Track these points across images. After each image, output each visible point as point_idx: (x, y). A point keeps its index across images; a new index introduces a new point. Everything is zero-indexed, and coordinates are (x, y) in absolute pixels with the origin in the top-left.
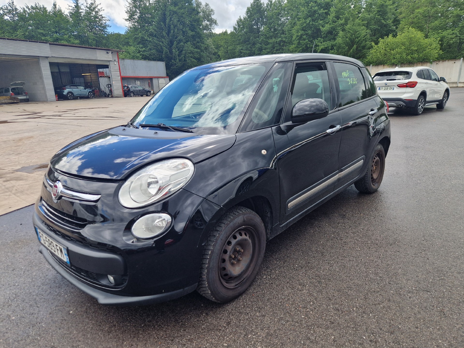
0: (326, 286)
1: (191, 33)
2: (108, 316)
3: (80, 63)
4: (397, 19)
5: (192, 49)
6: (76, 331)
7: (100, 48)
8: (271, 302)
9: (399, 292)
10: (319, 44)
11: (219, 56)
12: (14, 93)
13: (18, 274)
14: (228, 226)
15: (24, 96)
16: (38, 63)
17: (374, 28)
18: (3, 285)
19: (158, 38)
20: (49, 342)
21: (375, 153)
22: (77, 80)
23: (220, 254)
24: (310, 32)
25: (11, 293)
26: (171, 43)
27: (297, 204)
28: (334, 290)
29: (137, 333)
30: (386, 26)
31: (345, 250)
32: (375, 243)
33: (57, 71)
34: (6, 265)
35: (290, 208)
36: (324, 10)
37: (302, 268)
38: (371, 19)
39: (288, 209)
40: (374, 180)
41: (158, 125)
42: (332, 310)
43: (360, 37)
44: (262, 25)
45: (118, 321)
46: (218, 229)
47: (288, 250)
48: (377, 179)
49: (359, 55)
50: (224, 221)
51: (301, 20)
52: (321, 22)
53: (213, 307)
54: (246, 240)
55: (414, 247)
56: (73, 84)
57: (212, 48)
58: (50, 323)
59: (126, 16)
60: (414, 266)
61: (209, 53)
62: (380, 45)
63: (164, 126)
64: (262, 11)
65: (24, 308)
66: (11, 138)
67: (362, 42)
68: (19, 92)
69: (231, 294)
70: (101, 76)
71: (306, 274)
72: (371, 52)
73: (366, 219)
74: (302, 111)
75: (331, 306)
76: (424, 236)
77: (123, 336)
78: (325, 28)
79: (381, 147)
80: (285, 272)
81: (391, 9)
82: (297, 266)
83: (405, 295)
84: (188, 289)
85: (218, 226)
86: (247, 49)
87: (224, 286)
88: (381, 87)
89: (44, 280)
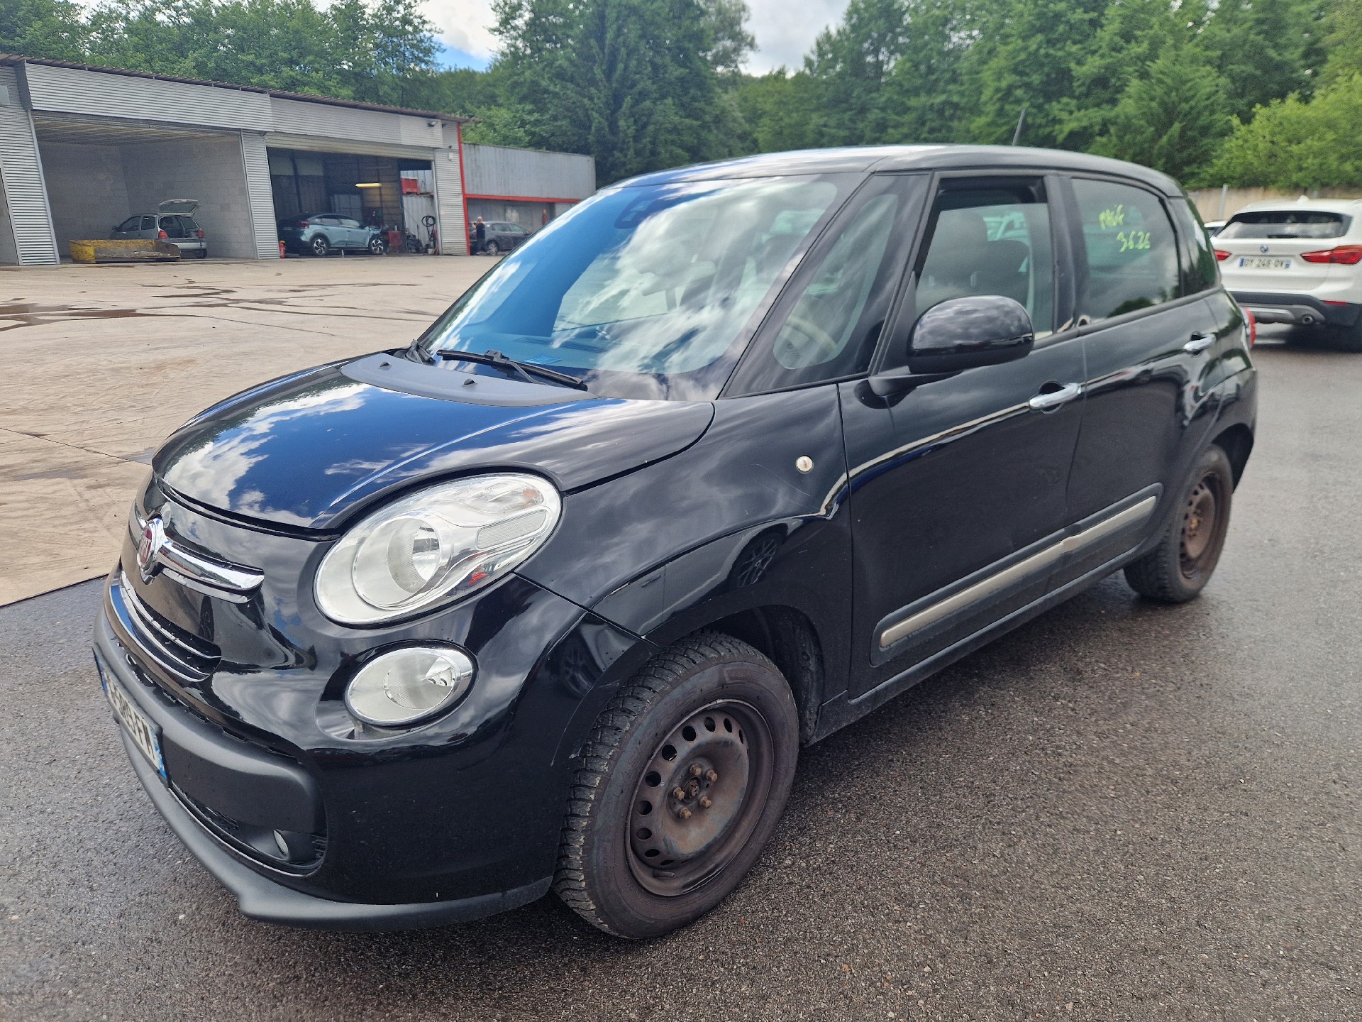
0: (985, 912)
1: (676, 72)
2: (285, 945)
3: (353, 152)
4: (1319, 45)
5: (677, 119)
6: (183, 982)
7: (409, 110)
8: (796, 953)
9: (1229, 961)
10: (1064, 116)
11: (755, 142)
12: (166, 231)
13: (61, 777)
14: (664, 701)
15: (194, 241)
16: (236, 150)
17: (1243, 72)
18: (12, 809)
19: (578, 85)
20: (95, 1011)
21: (1197, 475)
22: (341, 201)
23: (635, 788)
24: (1036, 79)
25: (29, 837)
26: (617, 99)
27: (914, 634)
28: (1010, 929)
29: (359, 1013)
30: (1279, 67)
31: (1064, 791)
32: (1168, 778)
33: (290, 172)
34: (34, 745)
35: (889, 645)
36: (1086, 12)
37: (914, 842)
38: (1234, 45)
39: (882, 649)
40: (1189, 560)
41: (486, 356)
42: (993, 1003)
43: (1196, 99)
44: (892, 53)
45: (311, 964)
46: (630, 705)
47: (878, 776)
48: (1199, 557)
49: (1190, 155)
50: (654, 683)
51: (1011, 42)
52: (1074, 48)
53: (607, 949)
54: (727, 744)
55: (1299, 803)
56: (329, 212)
57: (734, 120)
58: (114, 945)
59: (494, 20)
60: (1292, 869)
61: (726, 134)
62: (1256, 124)
63: (503, 361)
64: (896, 10)
65: (52, 889)
66: (135, 360)
67: (1200, 114)
68: (182, 230)
69: (665, 913)
70: (409, 193)
71: (923, 865)
72: (1227, 146)
73: (1151, 690)
74: (942, 335)
75: (992, 988)
76: (1337, 767)
77: (315, 1017)
78: (1084, 68)
79: (1220, 458)
80: (857, 852)
81: (1299, 14)
82: (898, 832)
83: (1248, 971)
84: (519, 895)
85: (632, 696)
86: (840, 125)
87: (644, 889)
88: (1246, 258)
89: (128, 805)
